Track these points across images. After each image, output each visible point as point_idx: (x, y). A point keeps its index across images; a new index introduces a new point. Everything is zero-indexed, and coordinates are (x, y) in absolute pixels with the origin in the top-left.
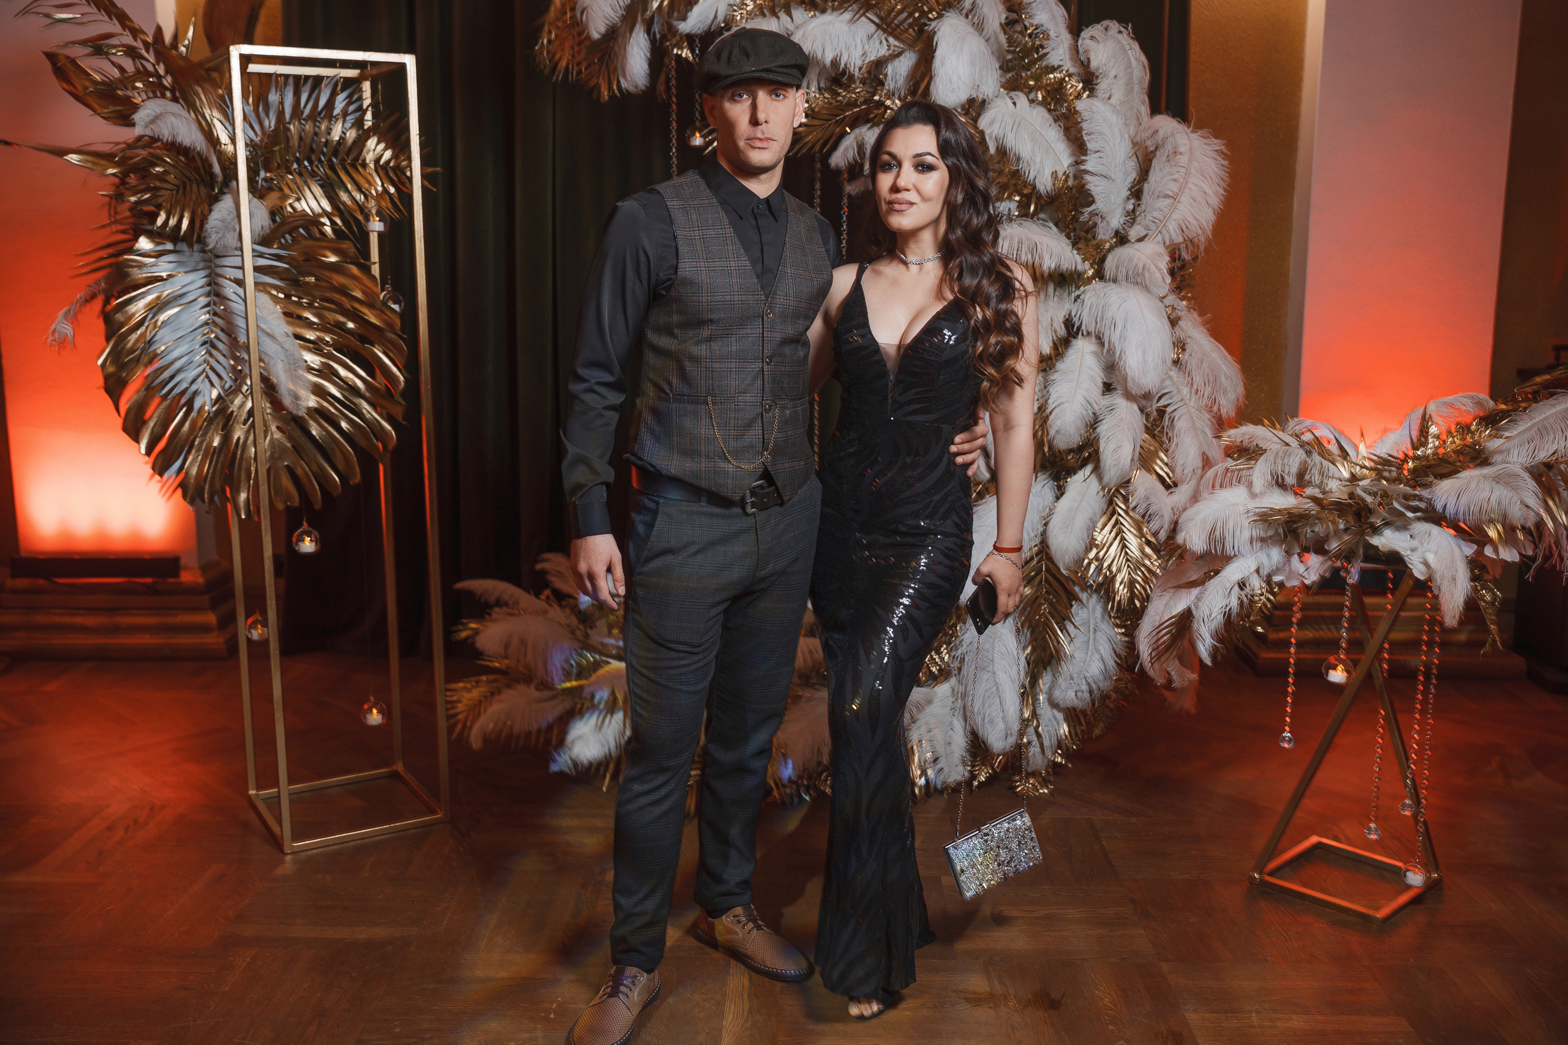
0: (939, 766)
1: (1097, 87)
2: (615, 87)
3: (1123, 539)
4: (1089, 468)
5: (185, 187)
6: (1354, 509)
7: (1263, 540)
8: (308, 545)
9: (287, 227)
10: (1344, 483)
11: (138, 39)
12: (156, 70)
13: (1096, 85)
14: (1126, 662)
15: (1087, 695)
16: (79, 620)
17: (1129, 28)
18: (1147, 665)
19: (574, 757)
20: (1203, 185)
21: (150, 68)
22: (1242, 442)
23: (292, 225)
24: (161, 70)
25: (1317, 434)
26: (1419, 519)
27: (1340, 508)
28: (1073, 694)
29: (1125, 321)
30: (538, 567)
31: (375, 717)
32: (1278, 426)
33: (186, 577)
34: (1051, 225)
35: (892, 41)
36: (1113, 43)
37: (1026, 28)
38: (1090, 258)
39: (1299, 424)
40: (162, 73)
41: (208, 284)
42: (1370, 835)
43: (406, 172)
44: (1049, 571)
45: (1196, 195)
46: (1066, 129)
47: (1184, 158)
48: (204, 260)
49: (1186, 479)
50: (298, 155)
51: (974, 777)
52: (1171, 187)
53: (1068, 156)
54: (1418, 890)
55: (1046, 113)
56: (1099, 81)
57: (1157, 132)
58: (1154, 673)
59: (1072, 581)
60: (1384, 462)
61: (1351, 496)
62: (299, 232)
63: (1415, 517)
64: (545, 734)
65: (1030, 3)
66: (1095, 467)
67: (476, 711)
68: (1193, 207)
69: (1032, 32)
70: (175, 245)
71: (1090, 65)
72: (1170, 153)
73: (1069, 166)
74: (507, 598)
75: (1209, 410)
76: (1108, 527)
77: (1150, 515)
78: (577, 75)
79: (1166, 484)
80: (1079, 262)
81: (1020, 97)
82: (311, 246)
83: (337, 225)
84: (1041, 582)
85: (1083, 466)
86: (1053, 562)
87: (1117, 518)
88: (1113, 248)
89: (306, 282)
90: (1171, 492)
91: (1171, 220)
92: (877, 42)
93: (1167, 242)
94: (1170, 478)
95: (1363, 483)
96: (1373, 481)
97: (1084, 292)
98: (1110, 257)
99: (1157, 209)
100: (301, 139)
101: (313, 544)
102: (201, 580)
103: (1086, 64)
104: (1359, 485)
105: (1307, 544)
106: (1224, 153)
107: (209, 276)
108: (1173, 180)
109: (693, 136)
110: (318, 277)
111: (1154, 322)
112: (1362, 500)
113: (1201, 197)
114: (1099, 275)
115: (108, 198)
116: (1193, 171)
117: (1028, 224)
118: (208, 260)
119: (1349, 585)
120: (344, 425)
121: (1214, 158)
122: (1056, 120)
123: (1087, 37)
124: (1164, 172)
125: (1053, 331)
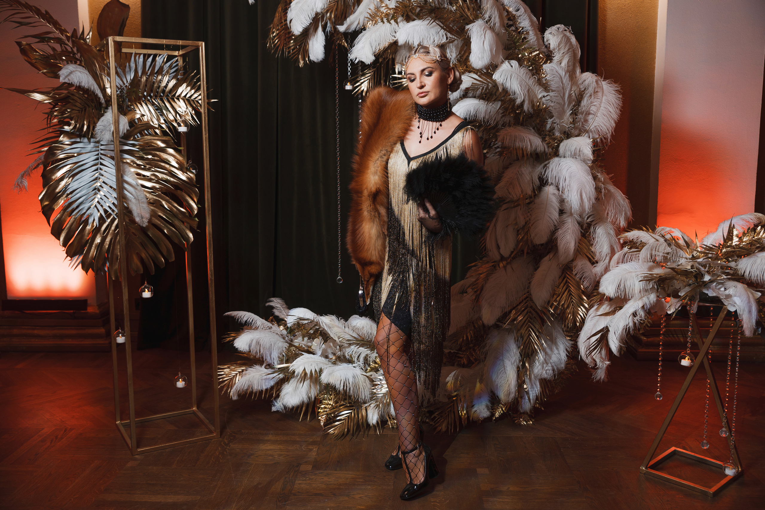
1: (554, 58)
2: (307, 59)
3: (570, 291)
4: (551, 255)
5: (85, 110)
6: (694, 274)
7: (646, 291)
8: (147, 294)
9: (138, 130)
10: (688, 260)
11: (64, 35)
12: (72, 50)
14: (572, 355)
15: (551, 372)
16: (36, 332)
17: (570, 29)
18: (584, 358)
19: (284, 403)
20: (609, 108)
21: (70, 49)
22: (633, 239)
23: (141, 129)
24: (75, 50)
25: (673, 235)
26: (729, 279)
27: (686, 273)
28: (544, 372)
29: (570, 177)
30: (267, 304)
31: (180, 384)
32: (650, 231)
33: (90, 310)
34: (531, 128)
35: (449, 35)
36: (562, 35)
37: (517, 29)
38: (551, 145)
39: (663, 230)
40: (76, 52)
41: (97, 159)
42: (703, 447)
43: (200, 102)
44: (531, 307)
45: (605, 113)
46: (539, 79)
47: (600, 94)
48: (96, 147)
49: (602, 259)
50: (145, 94)
51: (493, 415)
52: (593, 109)
53: (540, 93)
54: (731, 477)
55: (528, 71)
56: (555, 55)
57: (585, 81)
58: (588, 361)
59: (544, 313)
60: (710, 249)
61: (692, 267)
62: (144, 132)
63: (727, 278)
64: (270, 392)
65: (519, 16)
66: (555, 254)
67: (234, 379)
68: (604, 119)
69: (520, 31)
70: (80, 139)
71: (549, 47)
72: (593, 92)
73: (541, 98)
74: (251, 321)
75: (613, 223)
76: (562, 285)
77: (584, 278)
78: (288, 54)
79: (592, 262)
80: (546, 147)
81: (514, 63)
82: (150, 140)
83: (164, 128)
84: (527, 313)
85: (548, 253)
86: (533, 302)
87: (566, 281)
88: (563, 140)
89: (148, 158)
90: (595, 266)
91: (593, 126)
92: (441, 35)
93: (591, 137)
94: (594, 259)
95: (699, 260)
96: (704, 259)
97: (549, 163)
98: (562, 144)
99: (586, 121)
100: (146, 85)
101: (150, 293)
102: (98, 311)
103: (547, 47)
104: (696, 261)
105: (669, 292)
106: (620, 92)
107: (98, 155)
108: (594, 105)
109: (347, 85)
110: (154, 155)
111: (586, 178)
112: (698, 269)
113: (608, 114)
114: (556, 154)
115: (47, 116)
116: (603, 101)
117: (520, 128)
118: (98, 147)
119: (691, 314)
120: (165, 231)
121: (614, 94)
122: (533, 75)
123: (548, 33)
124: (589, 102)
125: (532, 183)
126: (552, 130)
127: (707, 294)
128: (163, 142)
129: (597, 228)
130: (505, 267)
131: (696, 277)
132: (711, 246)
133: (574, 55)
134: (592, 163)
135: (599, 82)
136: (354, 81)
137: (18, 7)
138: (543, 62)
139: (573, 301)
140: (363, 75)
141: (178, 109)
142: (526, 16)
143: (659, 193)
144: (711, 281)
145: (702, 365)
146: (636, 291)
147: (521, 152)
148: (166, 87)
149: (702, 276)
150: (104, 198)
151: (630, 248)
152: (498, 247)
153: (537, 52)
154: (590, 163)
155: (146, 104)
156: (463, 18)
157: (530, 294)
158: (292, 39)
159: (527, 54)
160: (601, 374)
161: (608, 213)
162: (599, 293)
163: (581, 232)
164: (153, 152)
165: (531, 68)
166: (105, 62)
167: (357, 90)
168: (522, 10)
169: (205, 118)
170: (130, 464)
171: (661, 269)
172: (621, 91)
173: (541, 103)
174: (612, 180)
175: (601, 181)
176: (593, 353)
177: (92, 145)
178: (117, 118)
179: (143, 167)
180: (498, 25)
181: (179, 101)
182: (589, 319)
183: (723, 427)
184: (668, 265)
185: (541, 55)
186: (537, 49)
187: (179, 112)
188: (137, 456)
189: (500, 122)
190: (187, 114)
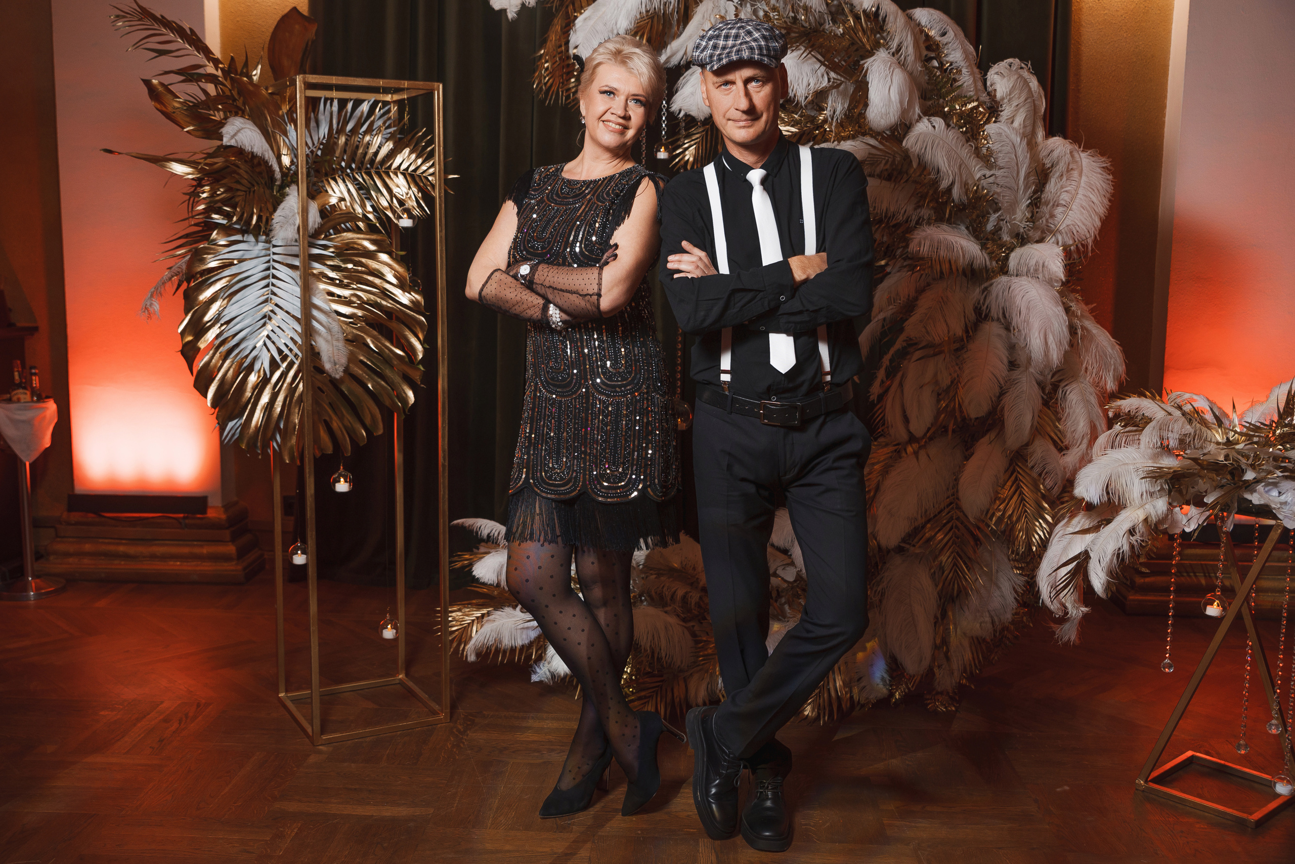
0: (862, 684)
1: (1002, 113)
3: (1021, 493)
4: (992, 435)
5: (254, 190)
6: (1229, 469)
7: (1152, 494)
8: (342, 486)
9: (331, 224)
10: (1221, 446)
11: (218, 68)
12: (231, 93)
13: (1002, 111)
14: (1025, 600)
15: (989, 626)
17: (1029, 65)
18: (1048, 602)
19: (552, 670)
20: (1091, 196)
21: (228, 92)
22: (1129, 411)
23: (335, 221)
24: (235, 93)
25: (1195, 406)
26: (1286, 478)
27: (1215, 467)
28: (978, 625)
29: (1028, 308)
31: (389, 633)
32: (1158, 398)
33: (211, 514)
34: (963, 228)
35: (832, 75)
36: (1016, 77)
37: (941, 64)
38: (996, 256)
39: (1179, 396)
40: (236, 97)
41: (268, 269)
42: (1239, 750)
43: (430, 178)
44: (958, 519)
45: (1084, 204)
46: (977, 148)
47: (1075, 174)
48: (265, 249)
49: (1076, 443)
50: (343, 164)
51: (891, 695)
52: (1065, 197)
53: (978, 171)
54: (1286, 799)
55: (960, 135)
56: (1003, 109)
57: (1052, 151)
58: (1054, 607)
59: (979, 528)
60: (1256, 429)
61: (1227, 457)
62: (341, 227)
63: (1283, 476)
64: (527, 651)
65: (946, 44)
66: (998, 434)
67: (470, 629)
68: (1082, 214)
69: (947, 68)
70: (243, 236)
71: (995, 96)
72: (1064, 169)
73: (979, 179)
74: (496, 535)
75: (1096, 385)
76: (1009, 483)
77: (1046, 473)
78: (566, 100)
79: (1059, 447)
80: (987, 259)
81: (939, 122)
82: (352, 239)
83: (371, 221)
84: (951, 529)
85: (988, 431)
86: (963, 512)
87: (1016, 476)
88: (1015, 247)
89: (347, 268)
90: (1064, 455)
91: (1064, 225)
92: (820, 75)
93: (1060, 243)
94: (1062, 442)
95: (1237, 447)
96: (1246, 445)
97: (991, 285)
98: (1013, 255)
99: (1052, 216)
100: (345, 151)
101: (347, 485)
102: (224, 517)
103: (992, 95)
104: (1234, 448)
105: (1187, 498)
106: (1109, 170)
107: (268, 262)
108: (1066, 191)
109: (660, 151)
110: (356, 264)
111: (1053, 310)
112: (1236, 461)
113: (1089, 206)
114: (1004, 270)
115: (188, 197)
116: (1082, 184)
117: (944, 227)
118: (268, 249)
119: (1224, 533)
120: (370, 386)
121: (1100, 174)
122: (967, 141)
123: (993, 72)
124: (1059, 185)
125: (965, 317)
126: (997, 231)
127: (1251, 501)
128: (373, 242)
129: (1068, 393)
130: (916, 453)
131: (1232, 473)
132: (1258, 424)
133: (1035, 109)
134: (1062, 286)
135: (1076, 155)
136: (672, 146)
137: (154, 25)
138: (985, 119)
139: (1026, 511)
140: (688, 136)
141: (395, 190)
142: (956, 44)
143: (1167, 334)
144: (1257, 481)
145: (1239, 617)
146: (1135, 495)
147: (947, 265)
148: (376, 154)
149: (1243, 472)
150: (277, 330)
151: (1125, 426)
152: (906, 420)
153: (975, 104)
154: (1058, 286)
155: (344, 181)
156: (855, 47)
157: (958, 499)
158: (574, 76)
159: (958, 107)
160: (1069, 633)
161: (1086, 368)
162: (1073, 498)
163: (1042, 398)
164: (356, 259)
165: (964, 129)
166: (280, 113)
167: (677, 160)
168: (951, 34)
169: (440, 205)
170: (312, 759)
171: (1175, 459)
172: (1111, 168)
173: (980, 187)
174: (1094, 314)
175: (1077, 316)
176: (1062, 595)
177: (261, 245)
178: (305, 204)
179: (338, 282)
180: (911, 58)
181: (397, 176)
182: (1056, 539)
183: (1272, 718)
184: (1187, 454)
185: (981, 109)
186: (975, 98)
187: (397, 194)
188: (321, 747)
189: (913, 217)
190: (409, 198)
